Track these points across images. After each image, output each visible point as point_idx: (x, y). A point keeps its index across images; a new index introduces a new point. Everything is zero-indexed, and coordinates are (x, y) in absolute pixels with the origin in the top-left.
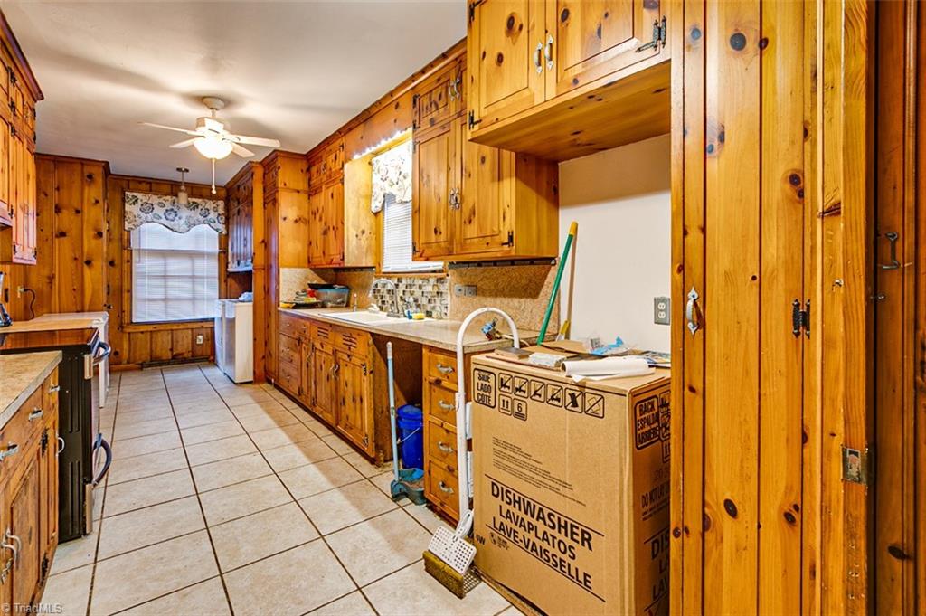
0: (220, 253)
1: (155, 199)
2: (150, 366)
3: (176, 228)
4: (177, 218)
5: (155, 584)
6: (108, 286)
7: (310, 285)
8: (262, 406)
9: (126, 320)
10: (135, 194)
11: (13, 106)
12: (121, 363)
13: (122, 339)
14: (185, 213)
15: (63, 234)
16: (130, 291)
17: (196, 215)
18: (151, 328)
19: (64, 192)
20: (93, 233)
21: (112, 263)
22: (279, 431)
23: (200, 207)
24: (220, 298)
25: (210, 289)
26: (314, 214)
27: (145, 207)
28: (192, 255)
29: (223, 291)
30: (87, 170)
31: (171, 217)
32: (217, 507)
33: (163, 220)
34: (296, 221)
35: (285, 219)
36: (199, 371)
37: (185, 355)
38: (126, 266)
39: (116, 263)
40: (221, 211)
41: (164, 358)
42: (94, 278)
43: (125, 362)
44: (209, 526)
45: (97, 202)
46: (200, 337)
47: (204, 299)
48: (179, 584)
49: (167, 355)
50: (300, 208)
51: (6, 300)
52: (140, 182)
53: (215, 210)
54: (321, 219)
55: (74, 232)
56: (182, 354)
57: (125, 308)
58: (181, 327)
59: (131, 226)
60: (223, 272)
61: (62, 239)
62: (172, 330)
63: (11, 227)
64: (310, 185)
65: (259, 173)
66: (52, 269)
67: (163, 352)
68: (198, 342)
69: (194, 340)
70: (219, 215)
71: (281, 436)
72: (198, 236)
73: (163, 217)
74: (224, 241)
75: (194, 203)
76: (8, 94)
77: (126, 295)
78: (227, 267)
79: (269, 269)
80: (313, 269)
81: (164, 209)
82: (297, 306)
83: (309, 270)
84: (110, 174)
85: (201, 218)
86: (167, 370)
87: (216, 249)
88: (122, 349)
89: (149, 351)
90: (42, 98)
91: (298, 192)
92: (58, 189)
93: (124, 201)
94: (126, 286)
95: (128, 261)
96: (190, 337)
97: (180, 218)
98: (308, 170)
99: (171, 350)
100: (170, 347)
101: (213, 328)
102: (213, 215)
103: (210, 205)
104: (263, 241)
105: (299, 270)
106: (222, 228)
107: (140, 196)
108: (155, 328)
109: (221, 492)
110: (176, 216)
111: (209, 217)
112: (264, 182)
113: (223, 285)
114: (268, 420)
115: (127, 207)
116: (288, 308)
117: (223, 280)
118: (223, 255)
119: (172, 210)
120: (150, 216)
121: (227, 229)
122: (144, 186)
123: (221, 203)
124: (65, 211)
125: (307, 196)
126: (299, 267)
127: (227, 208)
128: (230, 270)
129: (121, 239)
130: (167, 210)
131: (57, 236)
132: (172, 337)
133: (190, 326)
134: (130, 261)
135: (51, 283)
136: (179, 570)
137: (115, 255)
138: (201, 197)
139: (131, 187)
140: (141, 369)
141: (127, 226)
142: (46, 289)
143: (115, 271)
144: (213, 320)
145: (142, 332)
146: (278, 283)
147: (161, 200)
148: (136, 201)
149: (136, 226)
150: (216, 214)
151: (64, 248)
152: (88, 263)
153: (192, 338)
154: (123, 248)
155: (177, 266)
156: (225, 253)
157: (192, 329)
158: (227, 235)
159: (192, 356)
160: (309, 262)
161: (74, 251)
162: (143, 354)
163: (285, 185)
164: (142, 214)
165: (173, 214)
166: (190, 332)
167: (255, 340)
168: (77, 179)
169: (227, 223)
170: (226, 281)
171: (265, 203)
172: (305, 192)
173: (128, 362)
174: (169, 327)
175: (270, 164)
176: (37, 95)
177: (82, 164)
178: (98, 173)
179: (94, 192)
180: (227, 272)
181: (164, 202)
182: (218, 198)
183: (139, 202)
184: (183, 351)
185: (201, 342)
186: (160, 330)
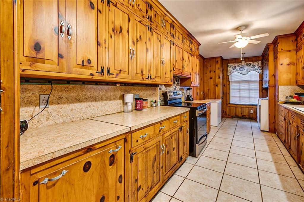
0: (260, 81)
1: (236, 65)
2: (235, 118)
3: (243, 73)
4: (243, 70)
5: (203, 179)
6: (223, 92)
7: (296, 94)
8: (267, 142)
9: (228, 103)
10: (230, 64)
11: (191, 49)
12: (226, 115)
13: (227, 107)
14: (246, 68)
15: (211, 78)
16: (229, 94)
17: (250, 68)
18: (235, 106)
19: (211, 67)
20: (218, 77)
21: (224, 86)
22: (269, 154)
23: (252, 65)
24: (259, 97)
25: (256, 94)
26: (299, 60)
27: (233, 68)
28: (249, 82)
29: (261, 95)
30: (217, 60)
31: (241, 70)
32: (230, 169)
33: (239, 71)
34: (288, 65)
35: (282, 64)
36: (250, 123)
37: (246, 116)
38: (228, 86)
39: (225, 85)
40: (260, 65)
41: (239, 116)
42: (219, 90)
44: (225, 173)
45: (219, 68)
46: (252, 111)
47: (253, 97)
48: (207, 184)
50: (290, 58)
51: (198, 95)
52: (232, 60)
53: (258, 65)
54: (302, 61)
55: (214, 77)
56: (245, 116)
57: (228, 99)
58: (245, 106)
59: (229, 74)
60: (261, 88)
61: (211, 79)
62: (242, 107)
63: (191, 78)
64: (297, 47)
65: (271, 48)
66: (209, 87)
67: (239, 114)
68: (251, 113)
69: (249, 112)
70: (259, 66)
71: (269, 157)
72: (251, 75)
73: (239, 70)
74: (261, 76)
75: (249, 64)
76: (190, 47)
77: (228, 95)
78: (262, 86)
79: (275, 86)
80: (299, 86)
81: (239, 68)
82: (286, 103)
83: (296, 86)
84: (224, 59)
85: (252, 69)
86: (240, 120)
87: (258, 79)
88: (227, 111)
89: (235, 113)
90: (201, 45)
91: (290, 51)
92: (210, 66)
93: (227, 67)
94: (228, 93)
96: (248, 110)
98: (296, 40)
99: (242, 114)
100: (241, 113)
101: (256, 108)
102: (257, 67)
103: (256, 63)
104: (273, 75)
105: (290, 87)
106: (260, 71)
107: (232, 64)
108: (237, 106)
109: (234, 165)
110: (243, 69)
111: (255, 68)
112: (274, 51)
113: (261, 92)
114: (267, 148)
115: (228, 69)
116: (283, 103)
117: (261, 91)
118: (261, 81)
119: (242, 67)
120: (235, 70)
121: (262, 71)
122: (234, 61)
123: (260, 62)
124: (212, 72)
125: (295, 52)
126: (290, 85)
127: (262, 63)
129: (227, 78)
130: (240, 68)
131: (210, 79)
132: (242, 109)
133: (248, 106)
134: (229, 85)
135: (209, 91)
136: (209, 180)
137: (225, 83)
138: (252, 61)
139: (230, 62)
140: (232, 118)
141: (228, 74)
142: (208, 92)
143: (225, 88)
144: (256, 105)
145: (233, 107)
146: (278, 92)
147: (238, 65)
148: (231, 66)
149: (231, 74)
150: (258, 66)
151: (211, 82)
152: (217, 85)
153: (249, 111)
154: (227, 81)
155: (244, 86)
156: (262, 80)
157: (249, 108)
158: (262, 74)
159: (249, 117)
160: (297, 83)
161: (213, 82)
162: (233, 114)
163: (282, 49)
164: (233, 70)
165: (242, 69)
166: (248, 108)
167: (269, 115)
168: (214, 63)
169: (262, 69)
170: (262, 91)
171: (274, 59)
172: (294, 50)
173: (229, 115)
174: (241, 106)
175: (275, 42)
176: (199, 44)
177: (215, 58)
178: (219, 60)
179: (218, 66)
180: (262, 87)
181: (239, 65)
182: (259, 60)
183: (232, 66)
184: (246, 115)
185: (252, 113)
186: (238, 107)
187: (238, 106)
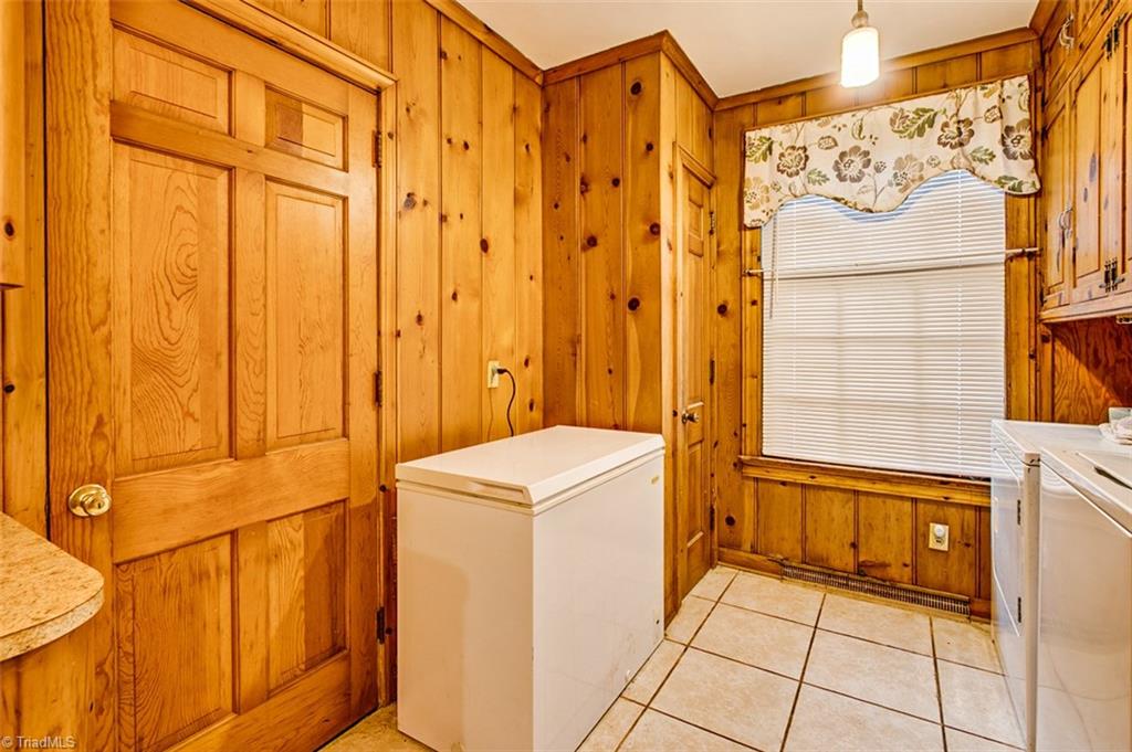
0: (1010, 258)
1: (811, 132)
3: (869, 198)
4: (870, 170)
9: (750, 448)
10: (765, 132)
12: (736, 547)
13: (740, 491)
14: (893, 151)
16: (758, 376)
17: (927, 147)
18: (802, 477)
21: (722, 310)
23: (940, 120)
27: (787, 159)
29: (1025, 391)
31: (852, 171)
33: (834, 187)
37: (894, 572)
38: (749, 310)
39: (729, 307)
40: (1018, 114)
41: (836, 563)
43: (748, 547)
46: (939, 530)
49: (844, 559)
52: (780, 100)
53: (995, 114)
56: (884, 566)
57: (747, 417)
59: (759, 214)
60: (1023, 326)
62: (856, 492)
67: (833, 546)
68: (932, 544)
69: (919, 536)
70: (1008, 130)
73: (832, 175)
74: (1028, 216)
75: (920, 112)
77: (749, 383)
78: (1039, 307)
81: (834, 154)
84: (718, 101)
85: (946, 154)
87: (996, 247)
88: (743, 517)
89: (798, 534)
93: (743, 156)
94: (749, 366)
95: (754, 303)
96: (908, 524)
97: (878, 170)
99: (854, 546)
100: (850, 538)
101: (983, 511)
102: (987, 136)
103: (975, 103)
106: (1021, 171)
107: (777, 133)
108: (814, 479)
110: (867, 164)
111: (972, 145)
113: (1025, 367)
115: (752, 170)
117: (1024, 351)
118: (1022, 264)
119: (856, 149)
120: (798, 181)
121: (1041, 169)
122: (791, 104)
123: (1016, 87)
127: (1038, 99)
129: (742, 250)
130: (843, 155)
132: (857, 513)
133: (908, 489)
134: (758, 302)
137: (726, 294)
138: (942, 87)
139: (760, 117)
140: (782, 576)
141: (750, 217)
143: (728, 327)
145: (784, 483)
147: (828, 130)
148: (770, 149)
149: (770, 213)
150: (997, 128)
153: (915, 529)
154: (743, 274)
156: (1034, 256)
157: (915, 501)
158: (1040, 193)
159: (913, 582)
162: (785, 540)
164: (784, 180)
165: (859, 162)
166: (907, 508)
169: (1038, 153)
173: (754, 551)
174: (849, 484)
181: (835, 134)
182: (1004, 73)
183: (777, 150)
184: (889, 558)
185: (944, 547)
186: (825, 488)
187: (822, 480)
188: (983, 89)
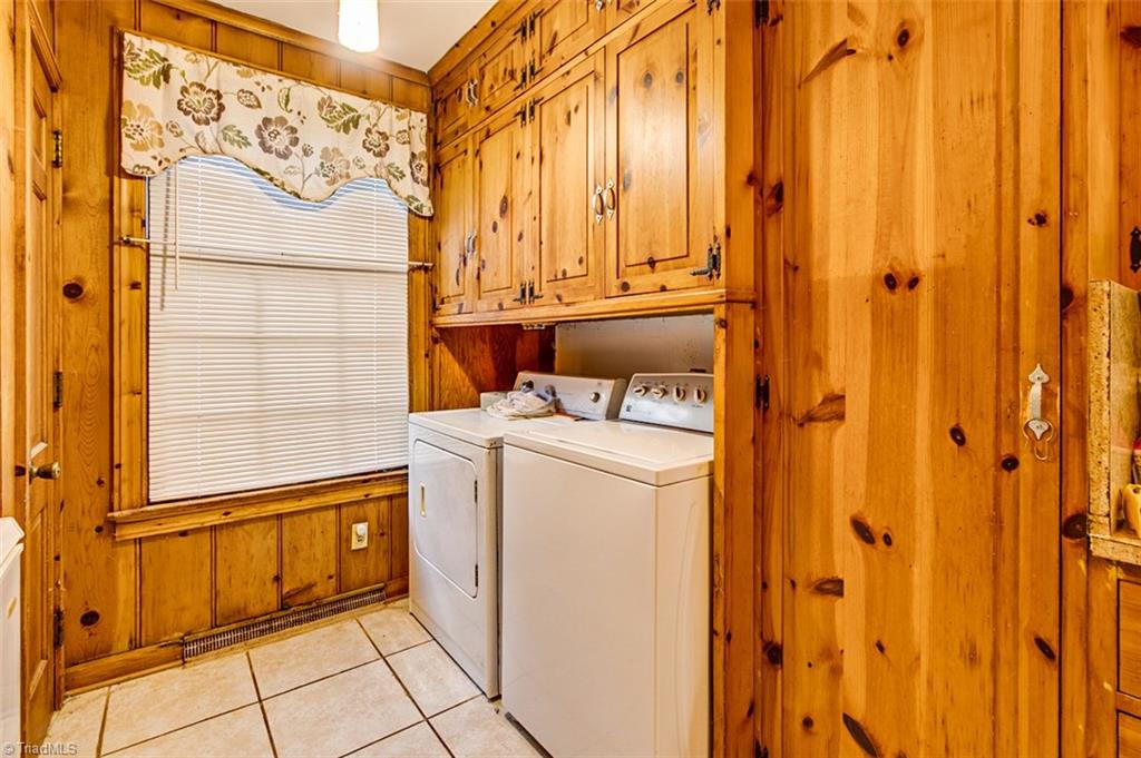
0: (412, 269)
1: (228, 77)
2: (209, 643)
3: (294, 183)
4: (297, 150)
9: (129, 496)
10: (160, 47)
12: (106, 652)
13: (110, 564)
14: (320, 138)
16: (142, 391)
17: (352, 145)
18: (210, 517)
21: (72, 292)
23: (364, 125)
27: (193, 98)
31: (278, 145)
33: (254, 154)
36: (352, 626)
37: (318, 591)
38: (124, 295)
39: (88, 288)
40: (418, 144)
41: (257, 609)
43: (124, 644)
46: (361, 528)
53: (406, 137)
56: (310, 586)
57: (123, 455)
58: (306, 502)
59: (144, 159)
60: (421, 329)
62: (279, 516)
67: (251, 591)
68: (355, 545)
69: (343, 539)
70: (415, 156)
73: (255, 140)
74: (426, 238)
75: (347, 108)
77: (125, 404)
78: (434, 312)
81: (257, 117)
85: (370, 160)
87: (401, 259)
88: (113, 602)
89: (206, 594)
93: (119, 65)
94: (122, 377)
95: (135, 286)
96: (332, 531)
97: (307, 152)
99: (277, 579)
100: (272, 570)
101: (401, 498)
102: (399, 156)
103: (391, 121)
106: (422, 194)
107: (178, 56)
108: (230, 514)
110: (294, 142)
111: (387, 159)
113: (422, 366)
115: (134, 91)
117: (422, 350)
118: (421, 276)
119: (281, 121)
120: (210, 133)
123: (419, 120)
127: (435, 138)
128: (441, 321)
129: (112, 204)
130: (267, 121)
132: (280, 539)
133: (333, 497)
134: (140, 286)
137: (83, 264)
139: (146, 21)
140: (183, 659)
141: (131, 158)
143: (86, 318)
145: (184, 534)
147: (248, 84)
148: (165, 72)
150: (407, 151)
153: (339, 535)
154: (113, 241)
156: (429, 271)
157: (338, 507)
158: (434, 219)
159: (338, 591)
162: (188, 606)
164: (186, 125)
165: (285, 137)
166: (331, 516)
169: (434, 185)
170: (427, 354)
173: (135, 644)
174: (270, 509)
180: (432, 324)
181: (257, 91)
182: (409, 105)
183: (176, 81)
184: (316, 576)
185: (364, 544)
186: (241, 523)
187: (240, 514)
188: (396, 110)
